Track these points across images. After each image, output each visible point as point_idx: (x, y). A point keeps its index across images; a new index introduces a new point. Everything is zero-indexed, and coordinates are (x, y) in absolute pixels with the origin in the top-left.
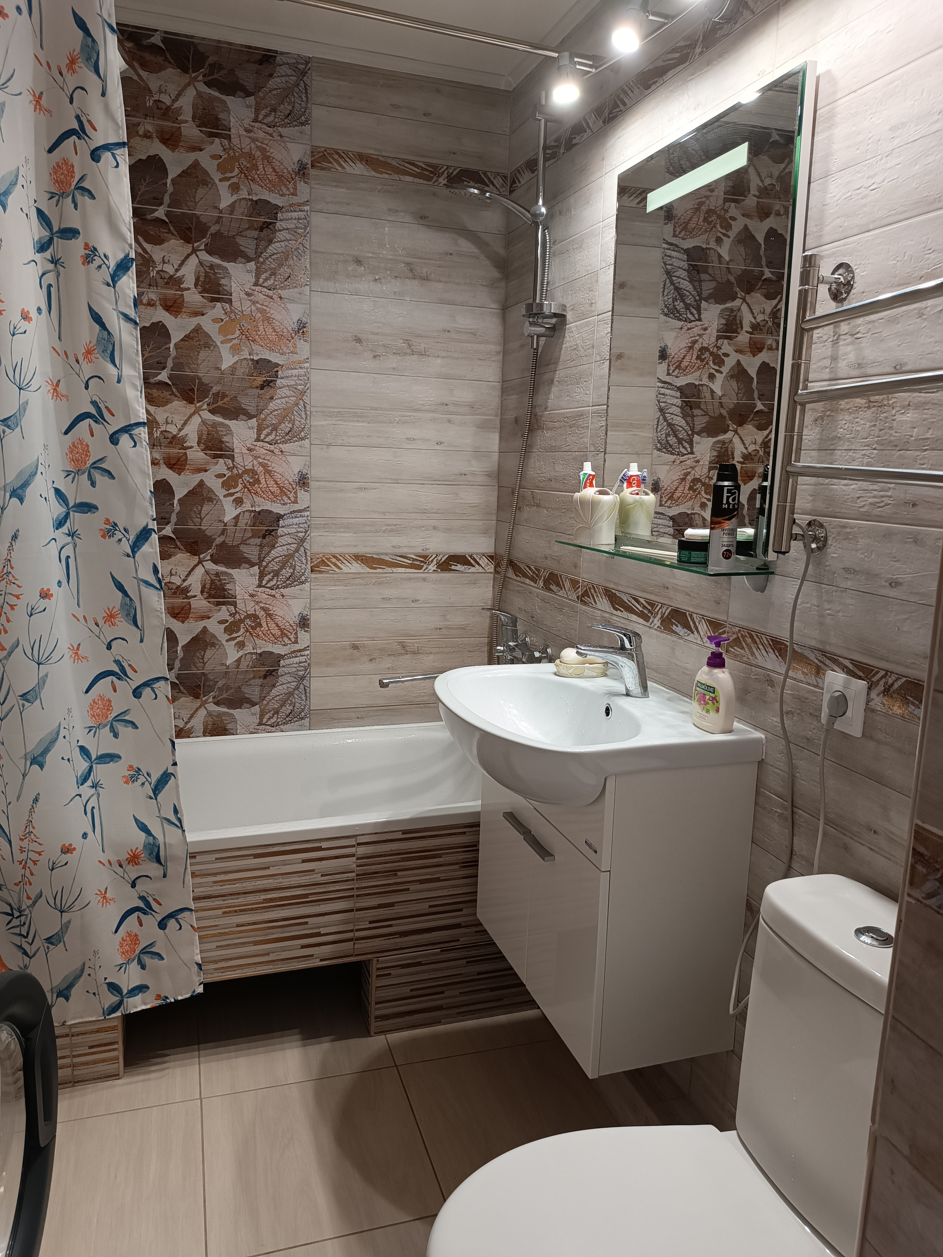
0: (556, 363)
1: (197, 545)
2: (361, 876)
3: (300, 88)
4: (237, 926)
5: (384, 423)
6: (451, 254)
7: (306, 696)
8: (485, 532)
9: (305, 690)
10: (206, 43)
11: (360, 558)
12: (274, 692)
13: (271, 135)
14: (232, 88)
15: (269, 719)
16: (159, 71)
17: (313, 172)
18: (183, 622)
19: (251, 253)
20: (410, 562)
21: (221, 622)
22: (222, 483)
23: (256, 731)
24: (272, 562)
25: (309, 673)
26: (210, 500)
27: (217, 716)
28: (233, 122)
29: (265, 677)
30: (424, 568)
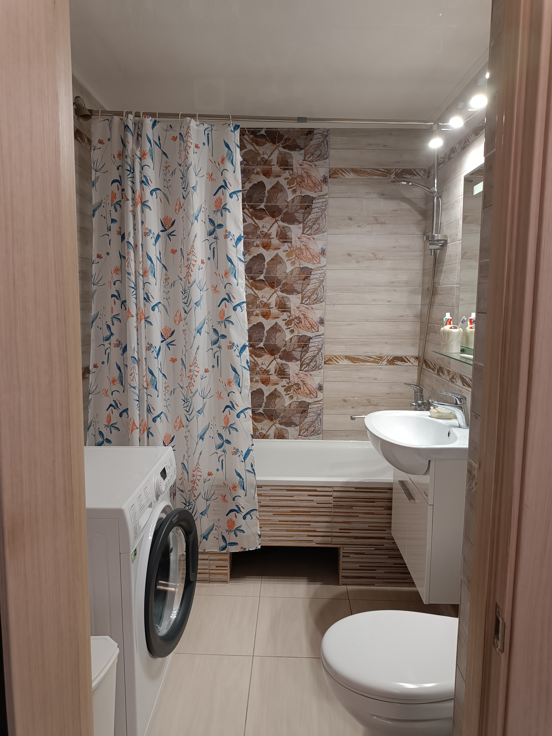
0: (443, 262)
1: (273, 351)
2: (335, 507)
3: (325, 143)
4: (279, 521)
5: (361, 293)
6: (396, 210)
7: (321, 423)
8: (413, 345)
9: (320, 420)
10: (284, 130)
11: (347, 358)
12: (306, 420)
13: (311, 166)
14: (294, 147)
15: (303, 433)
16: (263, 145)
17: (329, 180)
18: (267, 386)
19: (301, 220)
20: (373, 360)
21: (283, 386)
22: (285, 323)
23: (297, 438)
24: (306, 359)
25: (323, 412)
26: (280, 331)
27: (280, 430)
28: (295, 163)
29: (302, 413)
30: (380, 363)
